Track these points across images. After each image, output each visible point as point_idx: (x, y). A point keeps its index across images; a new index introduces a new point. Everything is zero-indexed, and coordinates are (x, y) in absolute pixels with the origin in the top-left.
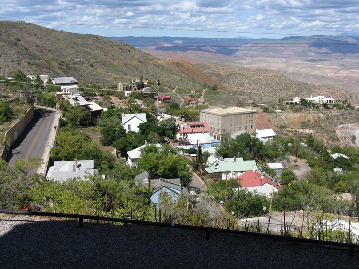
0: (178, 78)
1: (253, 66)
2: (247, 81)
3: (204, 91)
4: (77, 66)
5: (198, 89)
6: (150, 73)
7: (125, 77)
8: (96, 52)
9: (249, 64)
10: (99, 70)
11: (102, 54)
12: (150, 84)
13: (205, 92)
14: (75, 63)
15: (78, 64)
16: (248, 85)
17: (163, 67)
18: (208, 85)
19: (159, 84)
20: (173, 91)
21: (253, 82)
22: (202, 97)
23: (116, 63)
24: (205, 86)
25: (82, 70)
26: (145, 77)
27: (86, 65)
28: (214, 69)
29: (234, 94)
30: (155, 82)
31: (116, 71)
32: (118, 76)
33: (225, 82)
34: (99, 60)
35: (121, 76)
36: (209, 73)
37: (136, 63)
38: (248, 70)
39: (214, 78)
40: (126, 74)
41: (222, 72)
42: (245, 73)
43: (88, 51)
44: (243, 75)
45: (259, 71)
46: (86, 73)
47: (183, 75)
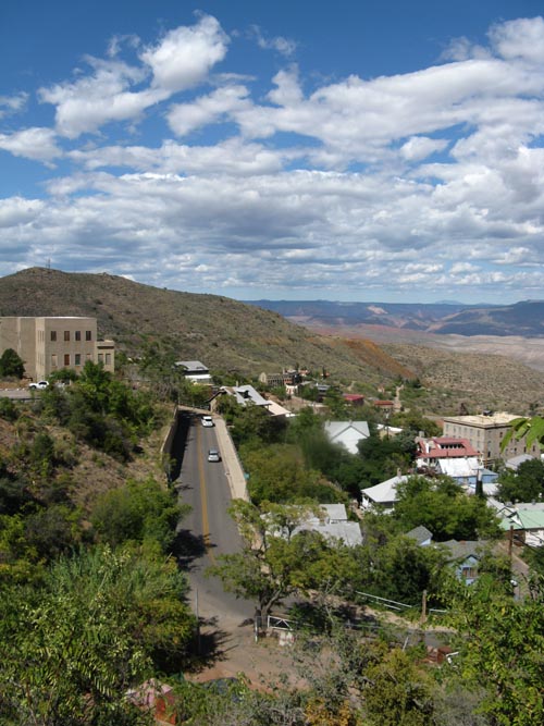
0: (354, 367)
1: (467, 349)
2: (466, 373)
3: (398, 389)
4: (191, 345)
5: (388, 385)
6: (309, 360)
7: (269, 364)
8: (221, 323)
9: (460, 345)
10: (227, 353)
11: (231, 326)
12: (311, 376)
13: (400, 391)
14: (189, 340)
15: (194, 342)
16: (468, 381)
17: (328, 349)
18: (405, 379)
19: (325, 377)
20: (349, 389)
21: (475, 375)
22: (397, 399)
23: (253, 342)
24: (400, 380)
25: (199, 352)
26: (302, 364)
27: (206, 344)
28: (410, 354)
29: (449, 394)
30: (318, 374)
31: (254, 354)
32: (258, 363)
33: (430, 376)
34: (226, 336)
35: (264, 362)
36: (403, 360)
37: (285, 341)
38: (466, 355)
39: (412, 369)
40: (270, 359)
41: (423, 359)
42: (462, 360)
43: (209, 320)
44: (458, 363)
45: (483, 358)
46: (206, 356)
47: (361, 362)
